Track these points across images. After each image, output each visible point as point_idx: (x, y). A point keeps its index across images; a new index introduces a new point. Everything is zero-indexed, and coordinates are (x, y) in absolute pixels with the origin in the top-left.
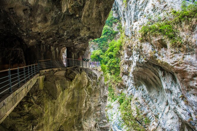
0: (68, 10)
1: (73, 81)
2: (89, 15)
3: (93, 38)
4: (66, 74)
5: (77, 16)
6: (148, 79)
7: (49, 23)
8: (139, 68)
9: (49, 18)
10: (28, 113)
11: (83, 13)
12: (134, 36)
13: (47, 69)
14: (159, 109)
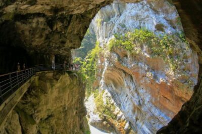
0: (57, 28)
1: (59, 81)
2: (72, 32)
3: (74, 48)
4: (54, 75)
5: (63, 32)
6: (115, 79)
7: (43, 38)
8: (109, 71)
9: (44, 35)
10: (30, 102)
11: (68, 31)
12: (105, 47)
13: (41, 71)
14: (121, 100)
